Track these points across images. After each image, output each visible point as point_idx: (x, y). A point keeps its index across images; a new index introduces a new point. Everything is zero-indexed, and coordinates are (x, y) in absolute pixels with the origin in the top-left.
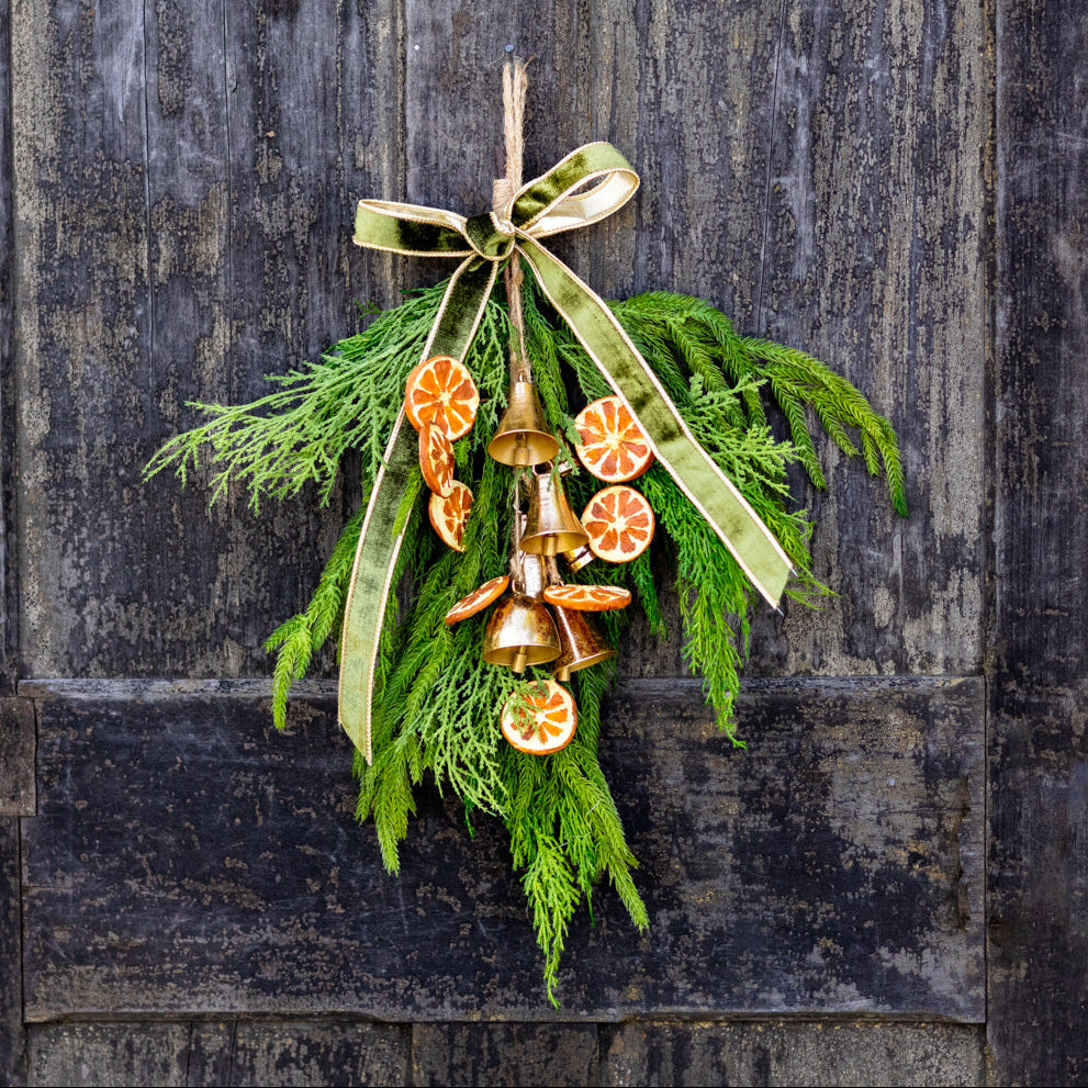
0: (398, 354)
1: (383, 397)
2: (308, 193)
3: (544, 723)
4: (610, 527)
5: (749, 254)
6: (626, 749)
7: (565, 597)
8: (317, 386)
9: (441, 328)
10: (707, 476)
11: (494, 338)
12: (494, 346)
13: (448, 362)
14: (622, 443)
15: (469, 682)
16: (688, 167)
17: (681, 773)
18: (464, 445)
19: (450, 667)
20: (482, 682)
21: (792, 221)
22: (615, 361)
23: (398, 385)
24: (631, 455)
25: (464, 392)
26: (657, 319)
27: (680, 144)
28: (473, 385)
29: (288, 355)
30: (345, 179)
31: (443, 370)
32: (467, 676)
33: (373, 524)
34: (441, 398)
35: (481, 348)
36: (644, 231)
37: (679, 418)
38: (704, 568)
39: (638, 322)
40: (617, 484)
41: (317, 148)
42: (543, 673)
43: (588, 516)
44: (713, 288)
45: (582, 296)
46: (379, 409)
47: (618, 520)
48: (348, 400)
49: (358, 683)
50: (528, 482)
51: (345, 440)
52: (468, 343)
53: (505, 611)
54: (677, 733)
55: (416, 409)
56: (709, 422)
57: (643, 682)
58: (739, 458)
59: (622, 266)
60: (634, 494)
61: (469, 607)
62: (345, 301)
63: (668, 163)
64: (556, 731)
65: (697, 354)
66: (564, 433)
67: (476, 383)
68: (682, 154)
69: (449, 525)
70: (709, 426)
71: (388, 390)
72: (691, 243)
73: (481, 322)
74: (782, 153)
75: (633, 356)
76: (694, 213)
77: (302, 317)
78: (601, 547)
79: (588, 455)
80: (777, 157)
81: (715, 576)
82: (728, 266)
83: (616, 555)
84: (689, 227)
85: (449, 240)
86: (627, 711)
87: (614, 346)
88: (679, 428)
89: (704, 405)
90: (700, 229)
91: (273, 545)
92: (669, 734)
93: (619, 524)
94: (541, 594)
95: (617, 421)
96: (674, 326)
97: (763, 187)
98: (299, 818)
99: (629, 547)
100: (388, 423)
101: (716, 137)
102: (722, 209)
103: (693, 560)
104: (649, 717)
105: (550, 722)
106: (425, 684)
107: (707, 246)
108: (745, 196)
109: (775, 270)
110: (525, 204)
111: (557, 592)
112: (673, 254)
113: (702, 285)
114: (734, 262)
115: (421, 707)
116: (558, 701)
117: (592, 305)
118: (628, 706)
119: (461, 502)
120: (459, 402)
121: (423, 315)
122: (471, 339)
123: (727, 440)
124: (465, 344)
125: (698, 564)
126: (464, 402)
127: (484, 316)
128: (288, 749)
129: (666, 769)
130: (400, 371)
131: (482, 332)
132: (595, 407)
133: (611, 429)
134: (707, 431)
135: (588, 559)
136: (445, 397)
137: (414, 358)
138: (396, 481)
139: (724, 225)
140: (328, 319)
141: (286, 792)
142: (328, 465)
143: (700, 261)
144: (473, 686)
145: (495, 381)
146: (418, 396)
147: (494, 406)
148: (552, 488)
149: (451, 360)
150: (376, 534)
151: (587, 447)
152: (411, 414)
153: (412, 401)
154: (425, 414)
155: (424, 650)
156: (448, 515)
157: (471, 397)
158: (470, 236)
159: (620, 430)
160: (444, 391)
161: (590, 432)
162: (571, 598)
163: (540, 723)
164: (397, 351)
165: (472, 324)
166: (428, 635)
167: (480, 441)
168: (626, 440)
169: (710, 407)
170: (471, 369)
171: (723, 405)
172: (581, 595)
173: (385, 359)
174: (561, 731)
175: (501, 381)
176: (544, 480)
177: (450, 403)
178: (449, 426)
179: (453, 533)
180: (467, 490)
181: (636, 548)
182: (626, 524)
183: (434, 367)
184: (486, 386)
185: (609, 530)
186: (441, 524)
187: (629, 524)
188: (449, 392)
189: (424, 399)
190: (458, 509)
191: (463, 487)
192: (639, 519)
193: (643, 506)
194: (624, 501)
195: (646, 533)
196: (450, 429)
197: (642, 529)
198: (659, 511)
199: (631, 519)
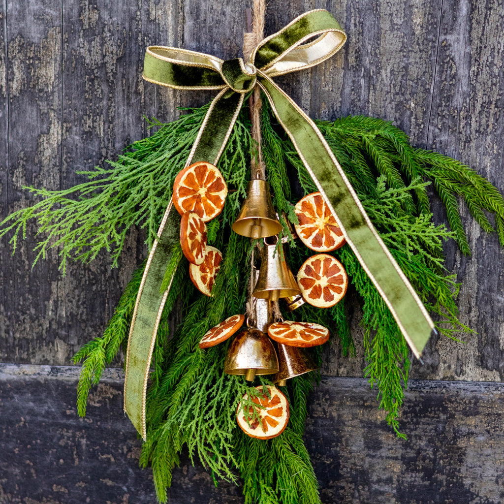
0: (171, 158)
1: (159, 189)
2: (116, 36)
3: (266, 417)
4: (317, 283)
5: (422, 89)
6: (325, 425)
7: (281, 336)
8: (114, 179)
9: (201, 141)
11: (239, 148)
12: (239, 154)
13: (205, 167)
14: (327, 225)
15: (215, 387)
16: (382, 26)
17: (362, 443)
18: (214, 225)
19: (203, 375)
20: (224, 386)
21: (454, 67)
22: (321, 169)
23: (169, 181)
24: (332, 234)
25: (217, 186)
26: (356, 134)
27: (377, 9)
28: (223, 181)
29: (100, 148)
30: (142, 27)
31: (201, 172)
32: (214, 381)
33: (148, 280)
34: (200, 192)
35: (230, 155)
36: (349, 70)
39: (342, 137)
40: (323, 253)
41: (123, 5)
42: (267, 381)
43: (302, 274)
44: (396, 112)
45: (302, 121)
46: (156, 198)
47: (322, 278)
48: (134, 191)
49: (137, 388)
50: (260, 249)
51: (130, 219)
52: (221, 152)
53: (241, 341)
54: (360, 416)
55: (181, 201)
56: (390, 210)
57: (338, 381)
58: (410, 237)
59: (333, 95)
60: (334, 261)
61: (214, 339)
62: (141, 112)
63: (368, 23)
64: (274, 424)
65: (383, 160)
66: (287, 215)
67: (225, 180)
68: (378, 16)
69: (204, 279)
70: (389, 212)
71: (162, 185)
72: (382, 80)
73: (231, 136)
74: (448, 18)
76: (385, 58)
77: (111, 123)
78: (310, 296)
79: (303, 231)
80: (445, 21)
82: (408, 96)
83: (320, 303)
84: (381, 68)
86: (326, 400)
87: (321, 158)
88: (364, 219)
89: (386, 197)
90: (389, 70)
91: (89, 277)
92: (355, 417)
93: (323, 282)
94: (266, 328)
95: (324, 210)
96: (367, 140)
97: (434, 42)
98: (102, 461)
99: (329, 298)
100: (161, 208)
101: (403, 5)
102: (404, 56)
104: (341, 404)
105: (270, 416)
106: (185, 386)
107: (393, 82)
108: (421, 47)
109: (440, 100)
110: (264, 53)
111: (277, 330)
112: (369, 87)
113: (389, 109)
114: (412, 94)
115: (182, 403)
116: (276, 401)
117: (308, 127)
118: (327, 397)
119: (213, 262)
120: (213, 194)
121: (191, 128)
122: (222, 149)
123: (401, 224)
124: (218, 153)
125: (376, 314)
126: (217, 194)
127: (233, 132)
128: (96, 416)
129: (352, 440)
130: (172, 171)
131: (231, 143)
132: (310, 199)
133: (320, 215)
134: (388, 216)
135: (301, 302)
136: (202, 191)
137: (182, 162)
138: (166, 250)
139: (406, 68)
140: (129, 125)
141: (94, 444)
142: (116, 240)
143: (388, 93)
144: (218, 389)
145: (239, 179)
146: (183, 191)
147: (238, 196)
148: (276, 255)
149: (207, 165)
150: (150, 287)
151: (302, 226)
152: (177, 204)
153: (178, 195)
154: (187, 204)
155: (185, 361)
156: (203, 272)
157: (221, 189)
158: (224, 75)
159: (326, 216)
160: (201, 187)
161: (305, 216)
162: (285, 336)
163: (263, 417)
164: (170, 155)
165: (224, 138)
166: (189, 351)
167: (227, 220)
168: (330, 224)
169: (390, 199)
170: (222, 170)
171: (400, 198)
172: (293, 334)
173: (162, 161)
174: (278, 423)
175: (243, 178)
176: (271, 249)
177: (206, 195)
178: (204, 211)
179: (206, 285)
180: (218, 252)
181: (335, 299)
182: (328, 282)
183: (195, 171)
184: (232, 182)
185: (316, 285)
186: (197, 279)
187: (330, 282)
188: (205, 187)
189: (186, 193)
190: (211, 267)
191: (215, 251)
192: (337, 279)
193: (340, 270)
194: (327, 265)
195: (342, 289)
196: (205, 214)
197: (339, 286)
198: (351, 275)
199: (331, 278)
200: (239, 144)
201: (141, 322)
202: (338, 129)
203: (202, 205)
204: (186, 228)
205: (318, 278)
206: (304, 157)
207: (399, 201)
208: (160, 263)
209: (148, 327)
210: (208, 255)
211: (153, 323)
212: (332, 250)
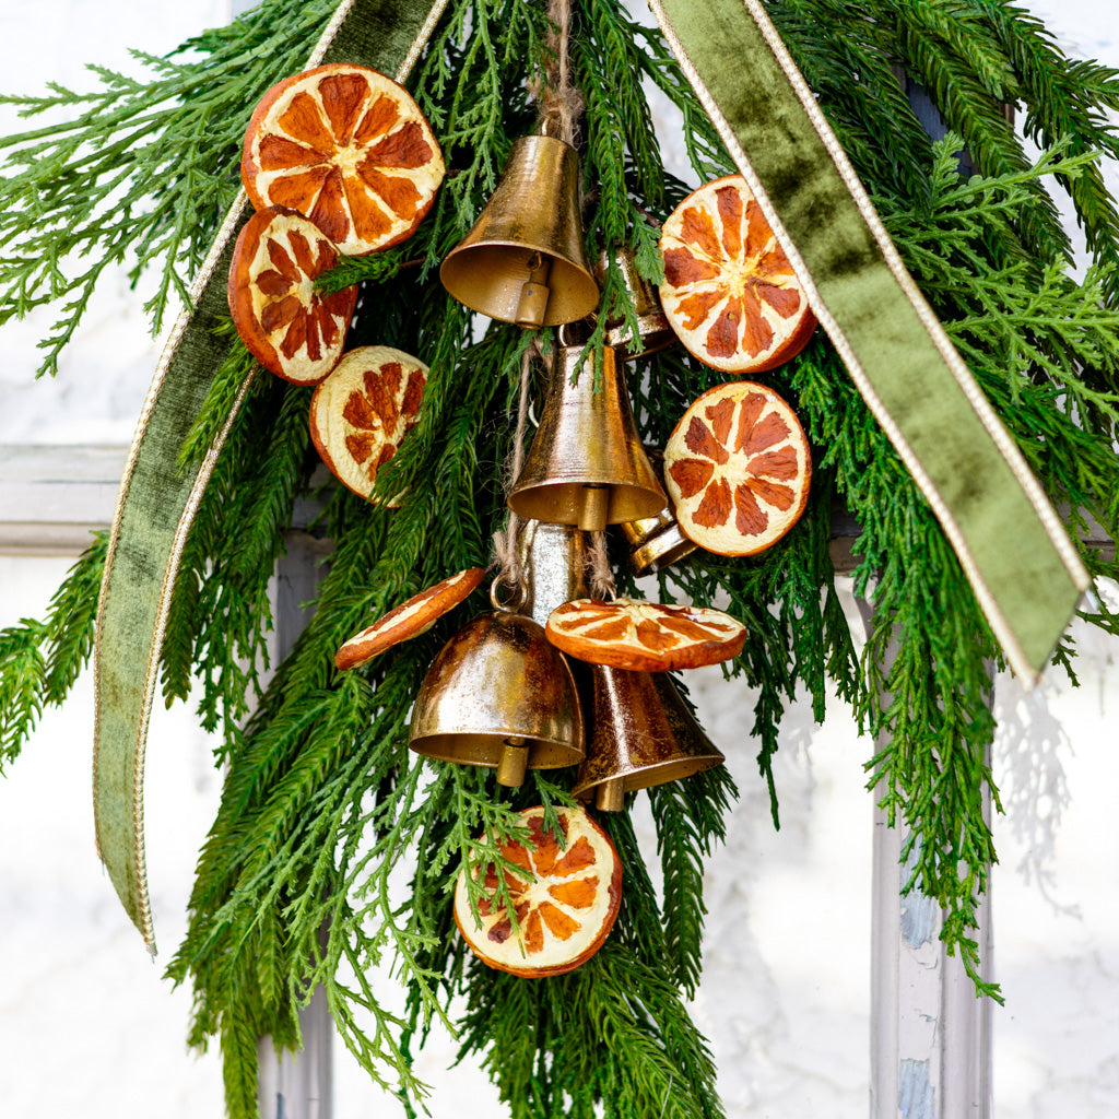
3: (544, 905)
4: (718, 474)
7: (579, 632)
9: (358, 3)
11: (482, 31)
13: (359, 80)
14: (752, 283)
24: (767, 312)
25: (407, 149)
28: (427, 136)
31: (343, 98)
33: (154, 430)
34: (336, 160)
37: (874, 222)
43: (678, 448)
46: (201, 175)
47: (732, 458)
50: (547, 358)
52: (421, 41)
55: (264, 180)
58: (1027, 333)
60: (774, 404)
61: (371, 636)
64: (564, 928)
67: (436, 132)
69: (358, 448)
75: (780, 75)
78: (698, 518)
79: (683, 307)
83: (727, 539)
87: (739, 50)
88: (873, 243)
89: (960, 206)
95: (744, 233)
99: (753, 522)
105: (557, 904)
106: (298, 793)
111: (573, 617)
116: (583, 857)
119: (399, 397)
120: (388, 172)
123: (1002, 289)
124: (413, 42)
126: (402, 173)
132: (703, 198)
133: (731, 251)
136: (348, 159)
145: (478, 129)
146: (275, 150)
147: (470, 185)
148: (583, 377)
149: (369, 75)
150: (158, 451)
151: (681, 289)
152: (253, 189)
153: (257, 160)
154: (291, 194)
155: (307, 715)
156: (357, 424)
157: (420, 161)
159: (749, 252)
160: (344, 144)
161: (690, 257)
162: (590, 635)
163: (534, 906)
164: (271, 51)
166: (322, 683)
167: (436, 261)
168: (761, 278)
169: (974, 210)
170: (428, 101)
171: (1003, 205)
172: (616, 629)
174: (576, 927)
175: (489, 128)
176: (573, 359)
177: (361, 172)
178: (351, 223)
179: (365, 466)
180: (420, 371)
181: (769, 526)
182: (748, 469)
183: (321, 87)
184: (459, 140)
185: (715, 481)
186: (333, 443)
187: (755, 469)
188: (359, 146)
189: (288, 157)
190: (389, 411)
191: (409, 364)
192: (779, 460)
193: (789, 431)
194: (751, 417)
195: (792, 493)
196: (352, 230)
197: (785, 484)
198: (821, 442)
199: (760, 458)
200: (483, 17)
203: (344, 202)
204: (249, 255)
206: (685, 49)
207: (1002, 214)
208: (194, 375)
209: (146, 579)
210: (379, 372)
211: (161, 565)
212: (766, 364)
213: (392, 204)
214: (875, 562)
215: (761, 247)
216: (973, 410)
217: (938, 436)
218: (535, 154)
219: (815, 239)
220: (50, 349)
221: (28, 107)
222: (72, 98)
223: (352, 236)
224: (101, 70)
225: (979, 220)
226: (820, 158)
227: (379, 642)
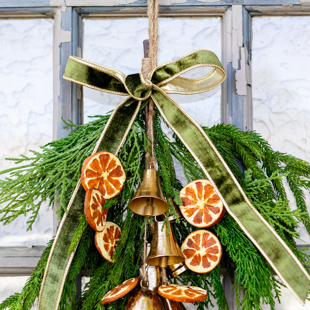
0: (82, 149)
1: (70, 172)
4: (197, 253)
7: (170, 293)
9: (105, 136)
10: (258, 225)
11: (136, 143)
12: (136, 148)
13: (108, 155)
14: (206, 206)
22: (206, 158)
23: (79, 167)
24: (210, 213)
25: (117, 173)
28: (122, 169)
31: (104, 160)
33: (58, 244)
34: (103, 175)
35: (129, 149)
37: (242, 191)
38: (250, 277)
39: (217, 139)
40: (202, 229)
43: (185, 246)
45: (187, 122)
46: (67, 179)
47: (201, 249)
48: (50, 173)
50: (152, 225)
53: (135, 298)
55: (87, 180)
56: (255, 196)
58: (271, 217)
60: (211, 235)
61: (114, 296)
65: (249, 158)
66: (173, 198)
67: (124, 168)
69: (106, 247)
71: (73, 169)
73: (129, 135)
75: (216, 155)
78: (191, 264)
79: (186, 211)
81: (256, 283)
83: (199, 269)
85: (115, 85)
87: (205, 149)
88: (242, 196)
89: (253, 186)
93: (202, 251)
94: (156, 289)
95: (203, 193)
99: (207, 265)
100: (71, 187)
103: (244, 273)
111: (166, 289)
117: (193, 127)
119: (114, 234)
120: (114, 178)
121: (98, 128)
122: (123, 143)
123: (264, 207)
124: (119, 145)
125: (246, 276)
126: (117, 178)
127: (131, 130)
130: (81, 158)
131: (129, 140)
132: (192, 185)
133: (200, 198)
134: (254, 200)
135: (183, 269)
136: (105, 175)
138: (73, 220)
145: (135, 167)
146: (89, 173)
147: (134, 181)
148: (164, 229)
149: (110, 154)
150: (60, 250)
151: (186, 207)
152: (84, 183)
153: (85, 176)
154: (93, 184)
156: (106, 242)
157: (121, 175)
158: (127, 85)
159: (205, 198)
160: (104, 171)
161: (188, 199)
162: (173, 294)
164: (81, 147)
165: (123, 135)
166: (91, 308)
168: (208, 204)
169: (255, 188)
170: (122, 160)
171: (263, 186)
172: (179, 292)
173: (74, 152)
175: (138, 167)
176: (160, 224)
177: (108, 178)
178: (106, 191)
179: (108, 252)
180: (118, 228)
181: (211, 265)
182: (206, 251)
183: (99, 157)
184: (130, 170)
185: (196, 255)
186: (101, 247)
187: (207, 251)
188: (108, 172)
189: (92, 175)
190: (112, 238)
191: (116, 226)
192: (214, 249)
193: (216, 242)
194: (205, 238)
195: (217, 257)
196: (106, 193)
197: (215, 255)
198: (225, 245)
199: (209, 249)
200: (136, 140)
201: (51, 279)
202: (214, 133)
203: (104, 186)
204: (89, 200)
205: (198, 249)
207: (262, 188)
208: (69, 230)
209: (56, 282)
210: (110, 228)
211: (61, 279)
212: (210, 225)
213: (115, 186)
214: (242, 274)
215: (208, 197)
216: (276, 237)
217: (267, 244)
218: (149, 174)
219: (227, 195)
220: (29, 224)
221: (17, 161)
222: (28, 159)
223: (106, 194)
224: (33, 152)
225: (257, 190)
226: (227, 176)
227: (117, 297)
